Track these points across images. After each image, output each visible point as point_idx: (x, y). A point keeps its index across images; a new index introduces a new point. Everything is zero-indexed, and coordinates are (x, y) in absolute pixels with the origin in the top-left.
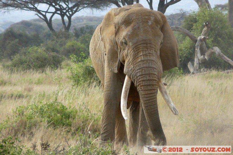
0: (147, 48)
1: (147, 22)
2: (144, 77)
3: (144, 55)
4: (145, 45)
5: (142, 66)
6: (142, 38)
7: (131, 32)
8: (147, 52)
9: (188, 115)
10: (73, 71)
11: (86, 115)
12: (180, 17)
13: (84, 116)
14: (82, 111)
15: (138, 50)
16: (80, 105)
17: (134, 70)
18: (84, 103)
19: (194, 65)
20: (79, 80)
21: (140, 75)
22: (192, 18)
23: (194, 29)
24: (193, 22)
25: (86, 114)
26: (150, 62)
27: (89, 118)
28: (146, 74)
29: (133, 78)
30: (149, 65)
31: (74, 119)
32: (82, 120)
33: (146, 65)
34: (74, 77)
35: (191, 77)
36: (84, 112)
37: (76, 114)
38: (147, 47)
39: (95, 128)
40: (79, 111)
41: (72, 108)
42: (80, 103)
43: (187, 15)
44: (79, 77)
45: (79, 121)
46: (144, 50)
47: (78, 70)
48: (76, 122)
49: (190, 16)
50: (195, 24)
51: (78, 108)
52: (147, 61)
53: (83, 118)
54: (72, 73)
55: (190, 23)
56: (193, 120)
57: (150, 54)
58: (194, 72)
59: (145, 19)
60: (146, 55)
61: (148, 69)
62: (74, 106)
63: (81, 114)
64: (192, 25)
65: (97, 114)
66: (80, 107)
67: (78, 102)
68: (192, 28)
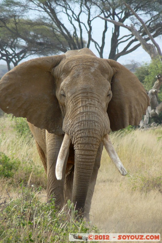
0: (88, 98)
1: (89, 68)
2: (82, 132)
3: (83, 106)
4: (85, 95)
5: (81, 120)
6: (81, 86)
7: (70, 81)
8: (87, 103)
9: (136, 171)
10: (18, 121)
11: (29, 167)
12: (131, 68)
13: (27, 167)
14: (26, 163)
15: (77, 101)
16: (24, 156)
17: (73, 125)
18: (27, 154)
19: (144, 119)
20: (24, 130)
21: (78, 131)
22: (144, 70)
23: (145, 82)
24: (145, 74)
25: (30, 165)
26: (90, 114)
27: (32, 170)
28: (85, 129)
29: (71, 134)
30: (89, 117)
31: (16, 170)
32: (25, 172)
33: (86, 118)
34: (18, 127)
35: (140, 131)
36: (27, 164)
37: (19, 165)
38: (87, 96)
39: (38, 181)
40: (23, 162)
41: (15, 159)
42: (23, 154)
43: (138, 66)
44: (23, 127)
45: (21, 173)
46: (83, 101)
47: (22, 120)
48: (19, 174)
49: (142, 68)
50: (146, 77)
51: (21, 159)
52: (87, 113)
53: (26, 170)
54: (16, 122)
55: (142, 76)
56: (141, 176)
57: (91, 105)
58: (144, 126)
59: (86, 66)
60: (86, 106)
61: (88, 123)
62: (17, 157)
63: (24, 166)
64: (144, 78)
65: (40, 167)
66: (23, 158)
67: (22, 153)
68: (143, 81)
